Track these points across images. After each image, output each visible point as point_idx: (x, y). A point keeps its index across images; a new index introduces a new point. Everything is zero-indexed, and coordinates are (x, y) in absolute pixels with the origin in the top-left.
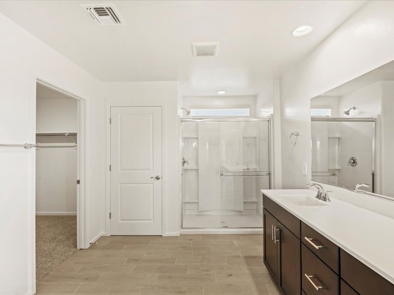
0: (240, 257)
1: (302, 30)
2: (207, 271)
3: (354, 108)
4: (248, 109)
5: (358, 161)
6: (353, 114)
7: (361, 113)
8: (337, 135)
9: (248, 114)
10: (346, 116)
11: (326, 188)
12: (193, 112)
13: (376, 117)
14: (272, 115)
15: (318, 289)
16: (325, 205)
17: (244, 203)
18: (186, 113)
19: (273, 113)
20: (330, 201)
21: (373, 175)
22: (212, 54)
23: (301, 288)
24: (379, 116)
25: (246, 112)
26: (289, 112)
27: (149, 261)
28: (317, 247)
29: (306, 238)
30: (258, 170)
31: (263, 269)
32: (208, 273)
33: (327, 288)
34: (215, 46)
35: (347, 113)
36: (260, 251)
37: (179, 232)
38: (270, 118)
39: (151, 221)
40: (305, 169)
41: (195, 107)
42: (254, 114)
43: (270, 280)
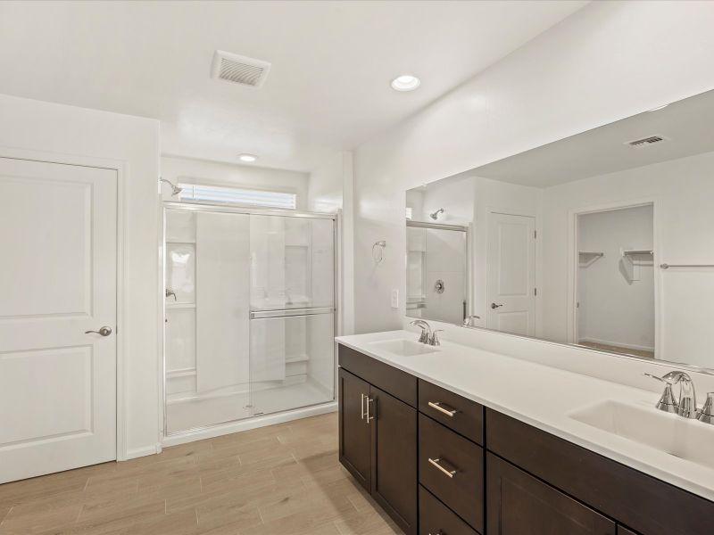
0: (295, 462)
1: (405, 82)
2: (241, 506)
3: (442, 211)
4: (295, 196)
5: (445, 286)
6: (441, 219)
7: (449, 218)
8: (420, 248)
9: (294, 205)
10: (431, 220)
11: (433, 326)
12: (187, 190)
13: (466, 224)
14: (340, 210)
15: (451, 476)
16: (434, 351)
17: (286, 364)
18: (172, 191)
19: (341, 207)
20: (439, 344)
21: (465, 304)
22: (252, 83)
23: (418, 483)
24: (471, 224)
25: (290, 201)
26: (368, 207)
27: (95, 526)
28: (451, 414)
29: (430, 404)
30: (310, 305)
31: (339, 472)
32: (240, 509)
33: (461, 471)
34: (262, 69)
35: (434, 217)
36: (332, 442)
37: (159, 445)
38: (337, 216)
39: (87, 434)
40: (395, 298)
41: (192, 181)
42: (303, 205)
43: (354, 487)
